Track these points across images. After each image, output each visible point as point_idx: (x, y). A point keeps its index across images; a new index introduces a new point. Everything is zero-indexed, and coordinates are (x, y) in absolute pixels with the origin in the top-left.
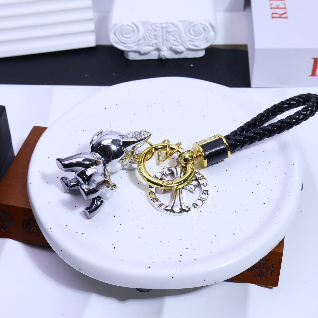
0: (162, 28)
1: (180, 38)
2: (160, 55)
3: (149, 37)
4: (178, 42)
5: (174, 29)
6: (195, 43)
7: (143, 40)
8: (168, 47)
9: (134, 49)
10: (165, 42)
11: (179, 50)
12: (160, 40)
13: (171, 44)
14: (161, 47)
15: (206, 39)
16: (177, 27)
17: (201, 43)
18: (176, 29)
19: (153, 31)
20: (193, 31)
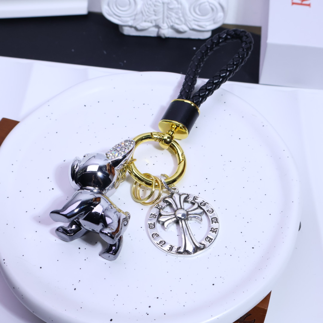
0: (163, 3)
1: (183, 17)
2: (160, 33)
3: (148, 12)
4: (181, 21)
5: (177, 6)
6: (201, 24)
7: (141, 15)
8: (169, 25)
9: (130, 23)
10: (166, 19)
11: (181, 30)
12: (161, 16)
13: (172, 22)
14: (161, 25)
15: (214, 20)
16: (181, 4)
17: (207, 23)
18: (180, 6)
19: (153, 6)
20: (199, 10)
